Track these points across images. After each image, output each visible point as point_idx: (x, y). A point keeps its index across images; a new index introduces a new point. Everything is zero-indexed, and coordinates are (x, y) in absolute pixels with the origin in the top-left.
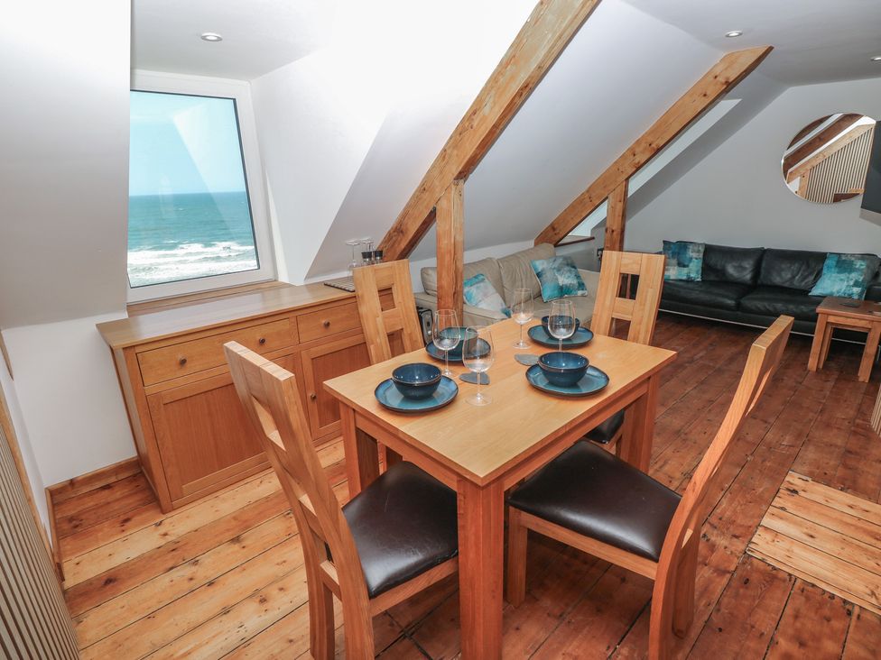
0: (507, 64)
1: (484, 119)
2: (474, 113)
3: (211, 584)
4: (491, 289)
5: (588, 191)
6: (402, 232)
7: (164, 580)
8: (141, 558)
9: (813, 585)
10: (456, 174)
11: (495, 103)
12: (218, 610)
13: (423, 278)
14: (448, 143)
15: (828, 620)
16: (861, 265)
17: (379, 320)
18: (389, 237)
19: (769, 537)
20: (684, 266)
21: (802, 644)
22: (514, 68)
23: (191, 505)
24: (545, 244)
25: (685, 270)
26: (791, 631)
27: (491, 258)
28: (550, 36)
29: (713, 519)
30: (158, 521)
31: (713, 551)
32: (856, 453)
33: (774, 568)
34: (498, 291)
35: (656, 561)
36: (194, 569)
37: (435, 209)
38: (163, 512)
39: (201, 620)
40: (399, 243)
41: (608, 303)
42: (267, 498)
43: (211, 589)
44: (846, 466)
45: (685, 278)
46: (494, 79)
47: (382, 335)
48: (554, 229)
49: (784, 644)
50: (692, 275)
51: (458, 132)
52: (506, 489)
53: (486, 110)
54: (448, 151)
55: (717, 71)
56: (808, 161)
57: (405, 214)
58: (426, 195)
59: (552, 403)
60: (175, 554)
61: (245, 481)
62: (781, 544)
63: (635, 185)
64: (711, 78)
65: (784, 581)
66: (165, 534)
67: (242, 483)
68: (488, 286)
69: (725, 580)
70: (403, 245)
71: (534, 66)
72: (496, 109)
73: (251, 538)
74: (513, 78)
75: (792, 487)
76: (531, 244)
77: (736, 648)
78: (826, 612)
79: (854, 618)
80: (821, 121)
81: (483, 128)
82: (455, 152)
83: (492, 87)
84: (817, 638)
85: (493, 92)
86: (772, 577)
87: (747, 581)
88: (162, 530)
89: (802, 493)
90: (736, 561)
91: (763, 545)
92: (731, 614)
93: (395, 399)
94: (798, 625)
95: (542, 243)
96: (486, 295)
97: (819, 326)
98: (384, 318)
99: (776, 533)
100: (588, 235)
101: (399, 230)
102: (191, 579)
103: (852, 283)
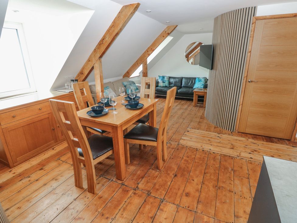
0: (112, 27)
1: (106, 41)
2: (103, 39)
3: (37, 180)
4: (112, 91)
5: (136, 62)
6: (83, 74)
7: (20, 183)
8: (8, 180)
9: (191, 147)
10: (99, 57)
11: (109, 37)
12: (42, 185)
13: (90, 88)
14: (96, 47)
15: (193, 152)
16: (203, 80)
17: (81, 99)
18: (78, 75)
19: (183, 140)
20: (164, 83)
21: (188, 157)
22: (114, 28)
23: (21, 164)
24: (126, 77)
25: (165, 84)
26: (186, 156)
27: (110, 82)
28: (122, 21)
29: (172, 139)
30: (10, 170)
31: (171, 145)
32: (201, 122)
33: (183, 146)
34: (113, 91)
35: (157, 141)
36: (29, 178)
37: (93, 66)
38: (10, 168)
39: (37, 188)
40: (82, 78)
41: (143, 91)
42: (48, 157)
43: (37, 182)
44: (199, 125)
45: (165, 86)
46: (108, 31)
47: (82, 103)
48: (128, 73)
49: (185, 158)
50: (166, 85)
51: (99, 44)
52: (123, 130)
53: (107, 39)
54: (96, 50)
55: (166, 30)
56: (194, 54)
57: (83, 68)
58: (90, 63)
59: (132, 111)
60: (21, 176)
61: (38, 155)
62: (185, 141)
63: (149, 59)
64: (164, 32)
65: (185, 147)
66: (14, 173)
67: (37, 156)
68: (110, 90)
69: (174, 150)
70: (83, 78)
71: (119, 29)
72: (110, 39)
73: (47, 168)
74: (113, 31)
75: (188, 130)
76: (122, 77)
77: (176, 161)
78: (193, 151)
79: (198, 151)
80: (194, 43)
81: (106, 44)
82: (98, 50)
83: (108, 33)
84: (191, 156)
85: (108, 34)
86: (183, 147)
87: (178, 149)
88: (13, 172)
89: (190, 131)
90: (176, 146)
91: (182, 142)
92: (175, 155)
93: (93, 114)
94: (187, 154)
95: (125, 77)
96: (110, 92)
97: (194, 95)
98: (83, 98)
99: (184, 139)
100: (138, 75)
101: (81, 73)
102: (29, 181)
103: (201, 85)
